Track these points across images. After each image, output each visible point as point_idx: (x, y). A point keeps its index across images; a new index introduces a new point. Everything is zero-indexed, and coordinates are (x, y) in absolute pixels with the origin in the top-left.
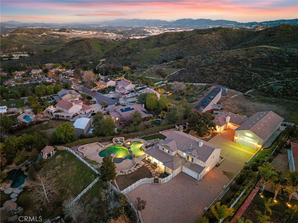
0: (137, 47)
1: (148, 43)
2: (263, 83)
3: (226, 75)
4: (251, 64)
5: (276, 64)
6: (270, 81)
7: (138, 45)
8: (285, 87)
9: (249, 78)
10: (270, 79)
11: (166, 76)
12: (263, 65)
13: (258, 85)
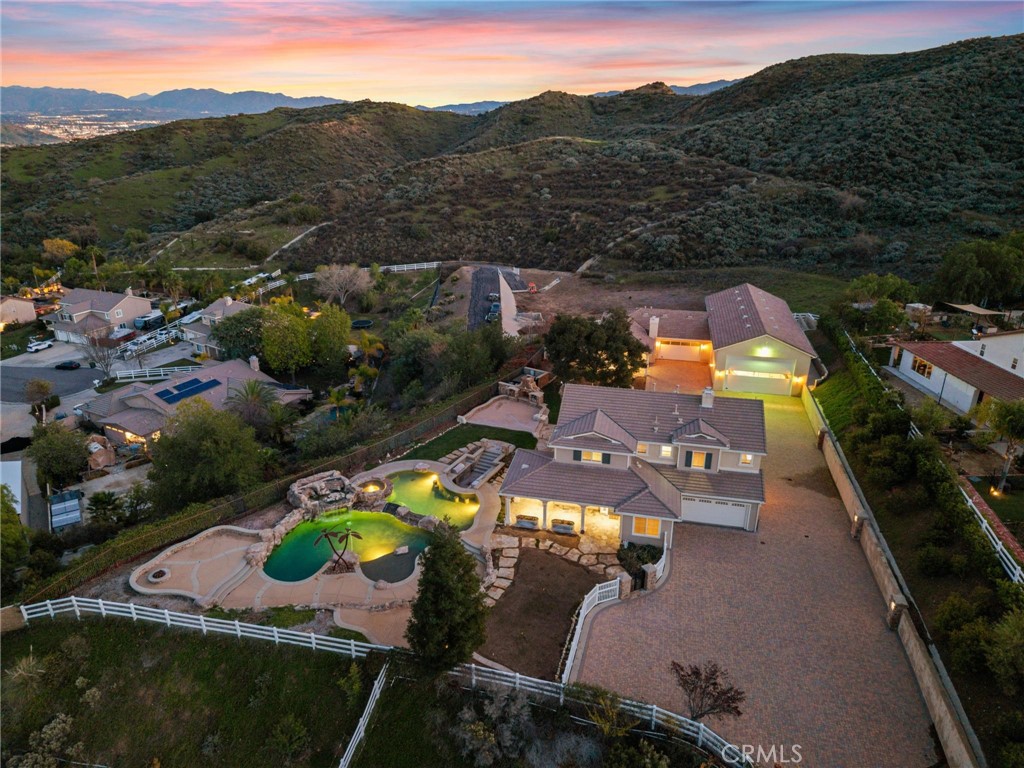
0: (50, 174)
1: (99, 159)
2: (617, 235)
3: (486, 227)
4: (547, 190)
5: (619, 182)
6: (632, 228)
7: (54, 166)
8: (684, 237)
9: (567, 229)
10: (631, 223)
11: (267, 256)
12: (583, 187)
13: (606, 243)
